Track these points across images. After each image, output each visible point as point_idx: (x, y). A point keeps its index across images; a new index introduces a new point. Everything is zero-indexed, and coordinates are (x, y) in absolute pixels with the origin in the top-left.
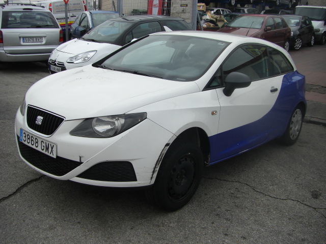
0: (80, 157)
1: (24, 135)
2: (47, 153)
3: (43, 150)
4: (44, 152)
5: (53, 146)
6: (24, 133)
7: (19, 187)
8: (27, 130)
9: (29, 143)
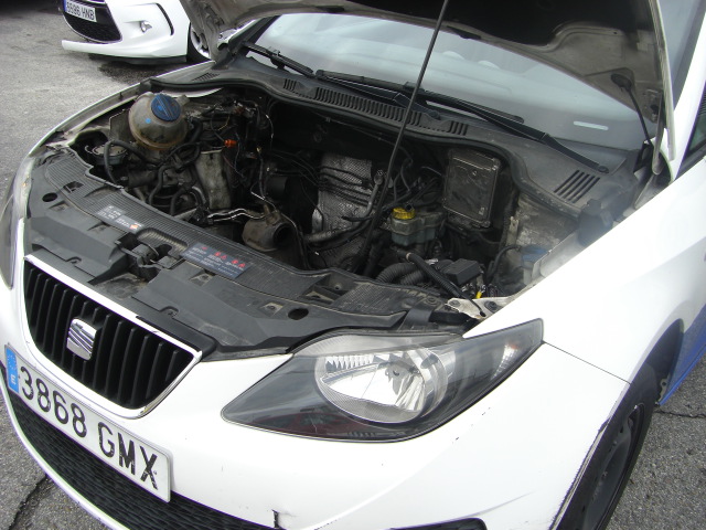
0: (276, 516)
1: (24, 377)
2: (126, 471)
3: (110, 455)
4: (114, 462)
5: (154, 457)
6: (23, 369)
7: (23, 497)
8: (33, 362)
9: (46, 409)
